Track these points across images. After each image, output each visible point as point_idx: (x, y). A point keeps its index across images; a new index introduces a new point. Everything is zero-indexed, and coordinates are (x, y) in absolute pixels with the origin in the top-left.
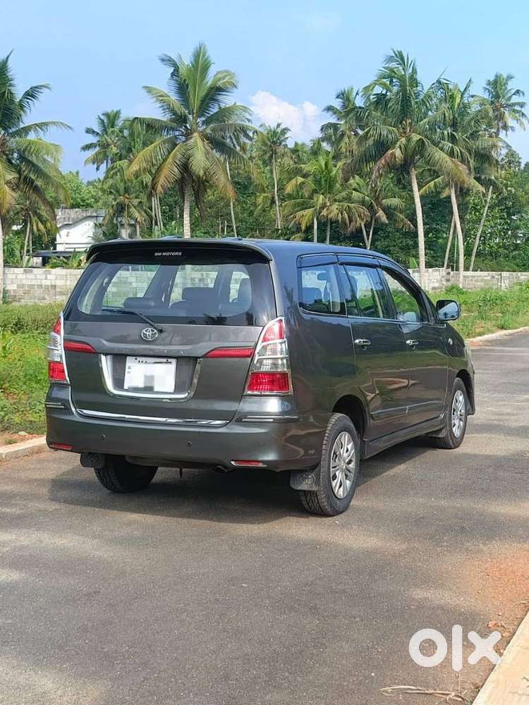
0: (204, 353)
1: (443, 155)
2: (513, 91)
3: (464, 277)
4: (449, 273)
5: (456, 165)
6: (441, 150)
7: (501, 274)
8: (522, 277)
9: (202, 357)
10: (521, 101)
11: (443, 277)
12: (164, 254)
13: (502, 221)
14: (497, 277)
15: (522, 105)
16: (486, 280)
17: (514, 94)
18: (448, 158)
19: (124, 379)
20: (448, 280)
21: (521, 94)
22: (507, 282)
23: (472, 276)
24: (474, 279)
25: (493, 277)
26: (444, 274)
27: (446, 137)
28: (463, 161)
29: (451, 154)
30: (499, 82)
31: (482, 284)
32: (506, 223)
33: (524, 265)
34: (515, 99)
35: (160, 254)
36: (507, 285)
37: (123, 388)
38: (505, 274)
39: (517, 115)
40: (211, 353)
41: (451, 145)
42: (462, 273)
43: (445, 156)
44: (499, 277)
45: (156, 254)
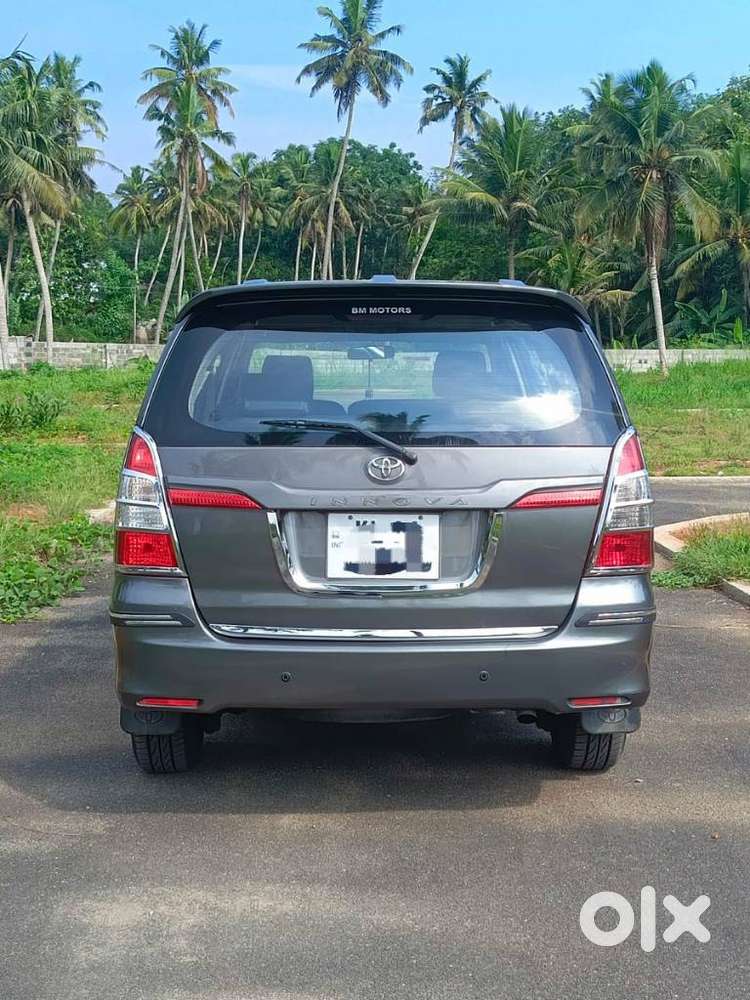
0: (509, 502)
1: (28, 167)
2: (86, 83)
3: (54, 350)
4: (29, 345)
5: (49, 184)
6: (24, 159)
7: (105, 346)
8: (135, 351)
9: (506, 508)
10: (94, 100)
11: (22, 349)
12: (371, 311)
13: (72, 270)
14: (99, 350)
15: (96, 105)
16: (84, 355)
17: (86, 87)
18: (35, 172)
19: (326, 558)
20: (28, 355)
21: (95, 87)
22: (115, 357)
23: (63, 349)
24: (67, 353)
25: (94, 351)
26: (23, 345)
27: (30, 140)
28: (56, 178)
29: (40, 166)
30: (62, 67)
31: (79, 360)
32: (77, 273)
33: (105, 334)
34: (88, 95)
35: (363, 311)
36: (115, 363)
37: (325, 576)
38: (111, 346)
39: (91, 117)
40: (525, 500)
41: (38, 153)
42: (52, 344)
43: (31, 168)
44: (103, 350)
45: (354, 311)
